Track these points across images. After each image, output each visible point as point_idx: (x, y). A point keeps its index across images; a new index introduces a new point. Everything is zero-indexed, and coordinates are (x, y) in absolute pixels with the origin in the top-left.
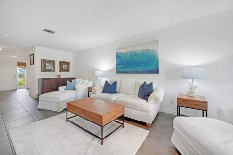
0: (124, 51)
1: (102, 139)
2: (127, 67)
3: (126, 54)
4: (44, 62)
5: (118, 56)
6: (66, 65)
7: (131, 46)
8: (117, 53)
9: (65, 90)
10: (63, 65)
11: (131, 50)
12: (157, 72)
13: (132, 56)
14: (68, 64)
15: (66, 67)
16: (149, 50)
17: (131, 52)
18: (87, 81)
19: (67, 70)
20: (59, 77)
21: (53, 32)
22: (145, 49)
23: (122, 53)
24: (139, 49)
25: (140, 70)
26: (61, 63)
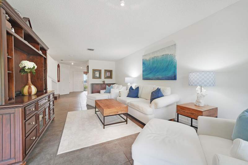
0: (148, 58)
1: (104, 125)
2: (150, 73)
3: (149, 60)
4: (94, 71)
5: (143, 63)
6: (109, 73)
7: (153, 53)
8: (143, 59)
9: (104, 93)
10: (108, 73)
11: (153, 56)
12: (174, 78)
13: (153, 63)
14: (111, 72)
15: (109, 75)
16: (167, 55)
17: (153, 58)
18: (121, 86)
19: (110, 77)
20: (104, 82)
21: (93, 50)
22: (164, 54)
23: (146, 60)
24: (159, 54)
25: (160, 77)
26: (106, 71)
